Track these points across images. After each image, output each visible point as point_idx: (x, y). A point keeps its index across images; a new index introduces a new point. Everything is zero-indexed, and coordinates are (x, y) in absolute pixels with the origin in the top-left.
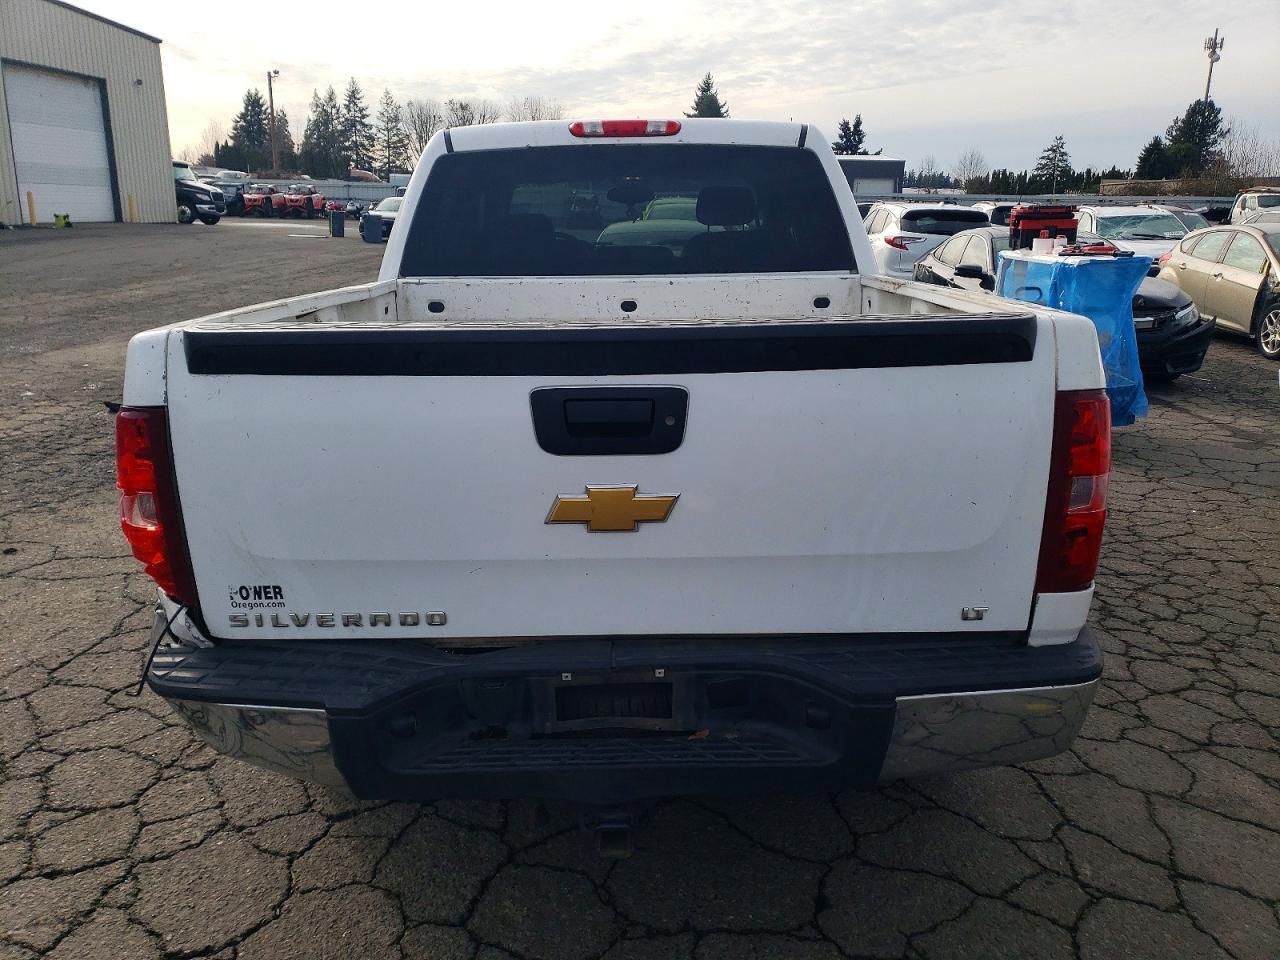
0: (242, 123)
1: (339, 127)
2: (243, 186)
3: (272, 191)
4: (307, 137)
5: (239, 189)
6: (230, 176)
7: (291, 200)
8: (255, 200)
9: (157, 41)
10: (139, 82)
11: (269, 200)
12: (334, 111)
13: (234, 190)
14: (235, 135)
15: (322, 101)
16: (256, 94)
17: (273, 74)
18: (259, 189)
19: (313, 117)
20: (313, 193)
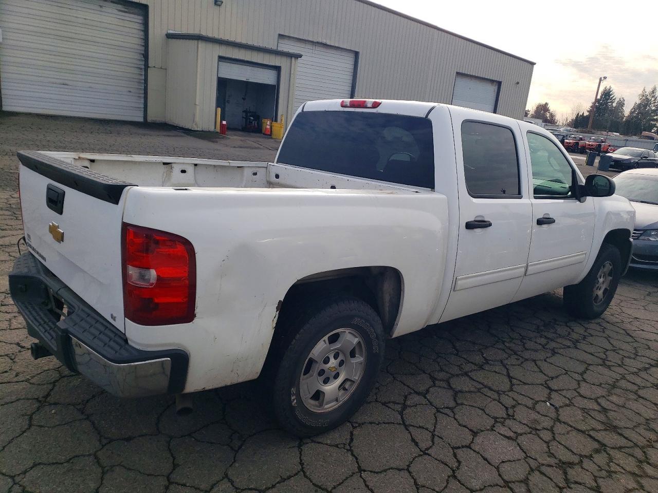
0: (597, 104)
1: (653, 108)
2: (567, 135)
3: (581, 139)
4: (631, 113)
5: (564, 137)
6: (567, 130)
7: (589, 145)
8: (570, 143)
9: (533, 64)
10: (518, 83)
11: (577, 143)
12: (653, 99)
13: (562, 136)
14: (591, 110)
15: (647, 93)
16: (610, 89)
17: (603, 79)
18: (574, 138)
19: (638, 102)
20: (603, 142)
